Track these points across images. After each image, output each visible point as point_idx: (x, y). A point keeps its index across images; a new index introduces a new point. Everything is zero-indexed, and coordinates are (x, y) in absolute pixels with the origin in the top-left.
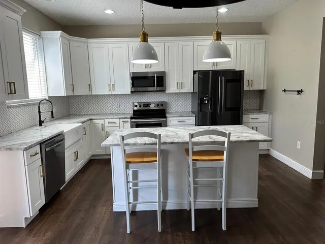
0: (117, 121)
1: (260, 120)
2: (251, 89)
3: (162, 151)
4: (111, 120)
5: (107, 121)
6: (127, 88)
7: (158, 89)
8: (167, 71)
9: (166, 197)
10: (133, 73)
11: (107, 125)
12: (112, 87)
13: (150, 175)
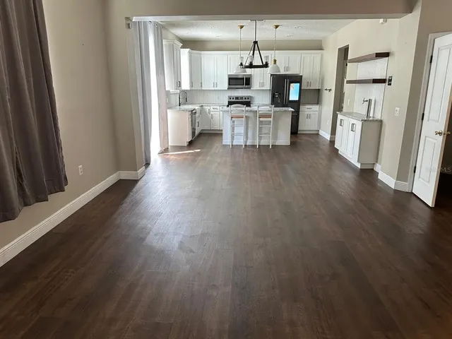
0: (218, 107)
1: (313, 109)
2: (311, 88)
3: (246, 117)
4: (215, 107)
5: (212, 107)
6: (226, 86)
7: (247, 86)
8: (252, 74)
9: (247, 138)
10: (229, 75)
11: (212, 110)
12: (215, 84)
13: (240, 130)
